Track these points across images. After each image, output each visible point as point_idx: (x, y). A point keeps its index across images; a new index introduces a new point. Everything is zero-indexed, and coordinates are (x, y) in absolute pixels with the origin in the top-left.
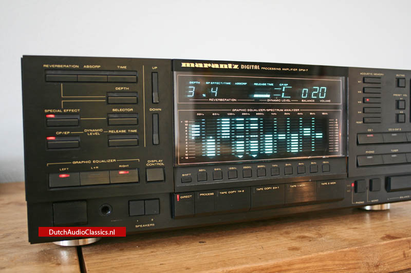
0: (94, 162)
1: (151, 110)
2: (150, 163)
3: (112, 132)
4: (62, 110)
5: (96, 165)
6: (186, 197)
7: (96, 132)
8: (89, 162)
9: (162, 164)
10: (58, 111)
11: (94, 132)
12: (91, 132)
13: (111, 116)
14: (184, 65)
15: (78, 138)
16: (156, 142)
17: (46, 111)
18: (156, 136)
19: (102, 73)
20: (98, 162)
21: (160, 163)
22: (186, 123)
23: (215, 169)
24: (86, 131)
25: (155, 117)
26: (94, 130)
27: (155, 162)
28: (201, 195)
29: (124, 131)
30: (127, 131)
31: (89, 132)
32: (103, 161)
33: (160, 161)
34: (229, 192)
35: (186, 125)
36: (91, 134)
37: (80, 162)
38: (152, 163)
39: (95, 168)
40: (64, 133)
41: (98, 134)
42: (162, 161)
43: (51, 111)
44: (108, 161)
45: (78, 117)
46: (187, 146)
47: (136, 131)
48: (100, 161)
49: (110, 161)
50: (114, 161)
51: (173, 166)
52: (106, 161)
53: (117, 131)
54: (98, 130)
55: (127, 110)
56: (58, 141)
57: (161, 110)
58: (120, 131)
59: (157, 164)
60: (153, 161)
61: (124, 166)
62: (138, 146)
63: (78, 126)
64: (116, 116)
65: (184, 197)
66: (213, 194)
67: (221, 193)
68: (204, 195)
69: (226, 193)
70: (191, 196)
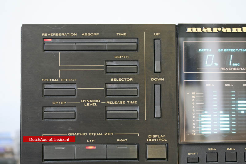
0: (90, 134)
2: (152, 138)
3: (110, 103)
4: (60, 80)
5: (92, 137)
7: (93, 103)
8: (85, 134)
9: (165, 140)
10: (55, 80)
11: (91, 103)
12: (88, 102)
13: (109, 86)
14: (189, 30)
15: (75, 109)
16: (158, 115)
17: (43, 80)
18: (158, 108)
19: (102, 41)
20: (94, 134)
21: (162, 138)
22: (193, 95)
23: (228, 149)
24: (82, 101)
25: (157, 87)
26: (91, 101)
27: (157, 138)
29: (124, 102)
30: (126, 102)
31: (86, 103)
32: (100, 134)
33: (162, 136)
35: (193, 97)
36: (88, 104)
37: (75, 134)
38: (153, 138)
39: (91, 141)
40: (60, 103)
41: (95, 104)
42: (164, 137)
43: (48, 80)
44: (105, 134)
45: (75, 86)
46: (194, 121)
47: (135, 102)
48: (97, 134)
49: (107, 134)
50: (111, 134)
51: (177, 143)
52: (103, 134)
53: (115, 102)
54: (95, 100)
55: (126, 79)
56: (54, 111)
57: (163, 80)
58: (118, 102)
59: (158, 140)
60: (154, 136)
61: (123, 140)
62: (137, 119)
63: (74, 96)
64: (114, 86)
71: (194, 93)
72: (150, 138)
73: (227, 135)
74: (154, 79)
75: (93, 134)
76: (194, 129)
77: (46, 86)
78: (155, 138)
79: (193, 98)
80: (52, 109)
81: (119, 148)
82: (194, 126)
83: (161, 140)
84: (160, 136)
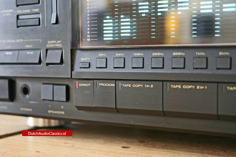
0: (7, 41)
3: (20, 12)
6: (85, 85)
7: (9, 12)
8: (4, 41)
9: (61, 45)
11: (7, 13)
12: (5, 12)
16: (54, 21)
20: (10, 41)
23: (117, 54)
26: (7, 11)
27: (54, 43)
28: (100, 84)
29: (29, 11)
30: (31, 10)
32: (13, 41)
33: (58, 42)
34: (134, 86)
36: (5, 14)
38: (51, 44)
41: (9, 14)
42: (60, 42)
44: (17, 41)
46: (89, 26)
50: (21, 40)
53: (23, 11)
54: (10, 10)
58: (26, 11)
59: (56, 45)
61: (29, 46)
62: (39, 26)
65: (82, 85)
66: (114, 86)
67: (124, 85)
68: (103, 85)
69: (130, 86)
70: (90, 84)
72: (49, 44)
73: (128, 41)
76: (88, 34)
78: (53, 44)
79: (88, 2)
82: (88, 31)
83: (58, 45)
84: (57, 42)
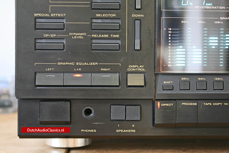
0: (77, 64)
1: (134, 16)
3: (95, 36)
4: (50, 14)
5: (79, 66)
6: (167, 105)
7: (80, 35)
8: (72, 64)
9: (143, 70)
10: (46, 15)
11: (78, 36)
12: (75, 35)
13: (94, 21)
15: (64, 41)
16: (137, 47)
17: (35, 15)
18: (137, 42)
21: (141, 68)
22: (170, 31)
23: (199, 79)
24: (71, 34)
25: (137, 23)
26: (78, 34)
27: (136, 67)
28: (183, 104)
29: (107, 36)
30: (109, 36)
31: (74, 36)
32: (85, 64)
33: (141, 66)
34: (214, 104)
35: (169, 32)
36: (75, 37)
37: (64, 63)
38: (133, 68)
39: (78, 69)
40: (51, 35)
41: (81, 37)
42: (143, 67)
43: (40, 15)
44: (90, 64)
45: (64, 21)
46: (170, 53)
47: (118, 36)
48: (83, 64)
49: (92, 64)
50: (96, 64)
51: (155, 72)
52: (88, 64)
53: (100, 36)
54: (82, 34)
55: (110, 15)
56: (45, 43)
57: (143, 16)
58: (103, 36)
59: (138, 70)
60: (134, 66)
61: (106, 70)
62: (119, 51)
63: (63, 29)
64: (99, 21)
65: (165, 105)
66: (196, 104)
67: (205, 104)
68: (186, 104)
69: (210, 104)
70: (172, 104)
71: (170, 29)
72: (130, 68)
74: (135, 16)
75: (80, 64)
76: (169, 61)
77: (38, 20)
78: (134, 68)
79: (170, 34)
80: (43, 41)
81: (102, 76)
82: (169, 58)
83: (140, 70)
84: (139, 66)
